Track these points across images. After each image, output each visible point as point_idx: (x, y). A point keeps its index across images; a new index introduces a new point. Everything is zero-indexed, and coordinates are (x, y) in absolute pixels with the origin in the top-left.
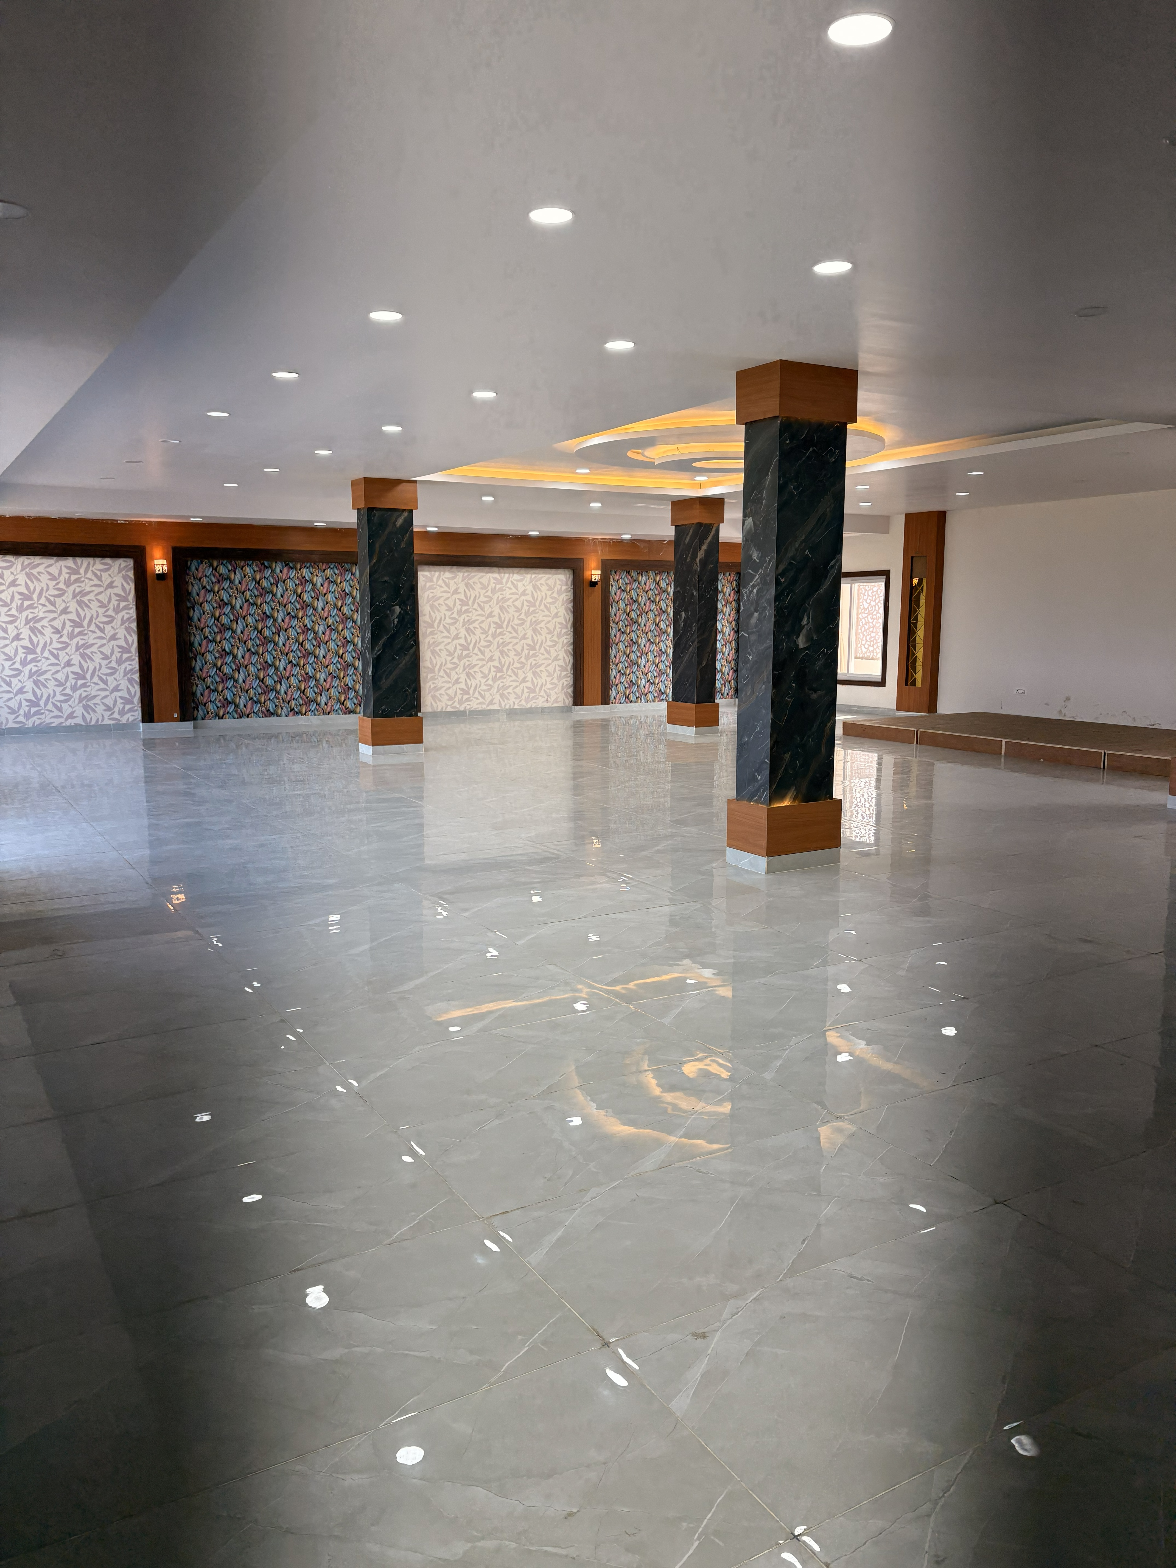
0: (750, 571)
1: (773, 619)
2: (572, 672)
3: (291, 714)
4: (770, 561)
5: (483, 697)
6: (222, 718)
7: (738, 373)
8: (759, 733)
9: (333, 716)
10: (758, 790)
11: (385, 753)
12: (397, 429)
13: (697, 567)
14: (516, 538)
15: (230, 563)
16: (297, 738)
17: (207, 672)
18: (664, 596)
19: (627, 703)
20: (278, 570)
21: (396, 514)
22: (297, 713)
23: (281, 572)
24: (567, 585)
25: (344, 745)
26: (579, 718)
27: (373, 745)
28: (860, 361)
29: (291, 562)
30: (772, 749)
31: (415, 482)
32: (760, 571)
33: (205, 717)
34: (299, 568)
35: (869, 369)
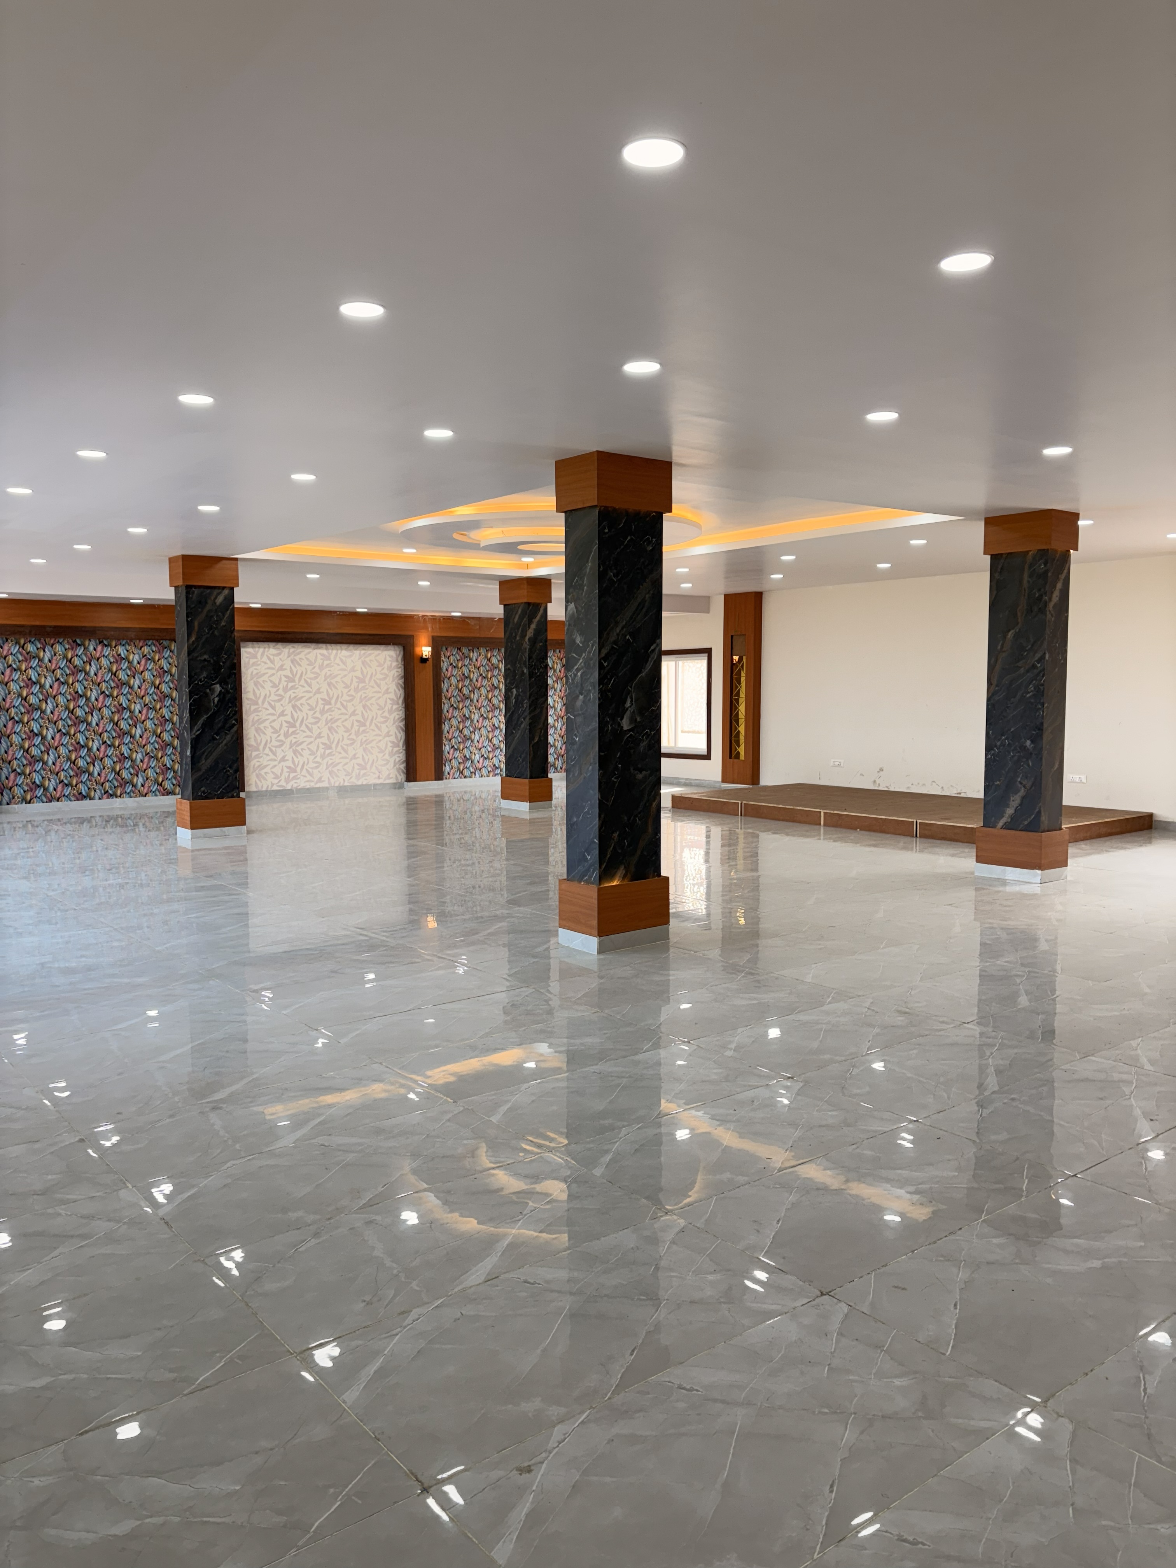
0: (574, 655)
1: (597, 702)
2: (404, 748)
3: (105, 796)
4: (593, 646)
5: (311, 775)
6: (29, 803)
7: (557, 462)
8: (588, 813)
9: (150, 798)
10: (588, 870)
11: (205, 836)
12: (214, 509)
13: (526, 645)
14: (343, 615)
15: (39, 641)
16: (112, 822)
17: (13, 755)
18: (496, 672)
19: (461, 778)
20: (91, 648)
21: (216, 592)
22: (111, 795)
23: (95, 649)
24: (397, 661)
25: (162, 828)
26: (412, 795)
27: (192, 828)
28: (674, 454)
29: (104, 638)
30: (600, 828)
31: (236, 559)
32: (584, 655)
33: (10, 802)
34: (114, 645)
35: (683, 461)
